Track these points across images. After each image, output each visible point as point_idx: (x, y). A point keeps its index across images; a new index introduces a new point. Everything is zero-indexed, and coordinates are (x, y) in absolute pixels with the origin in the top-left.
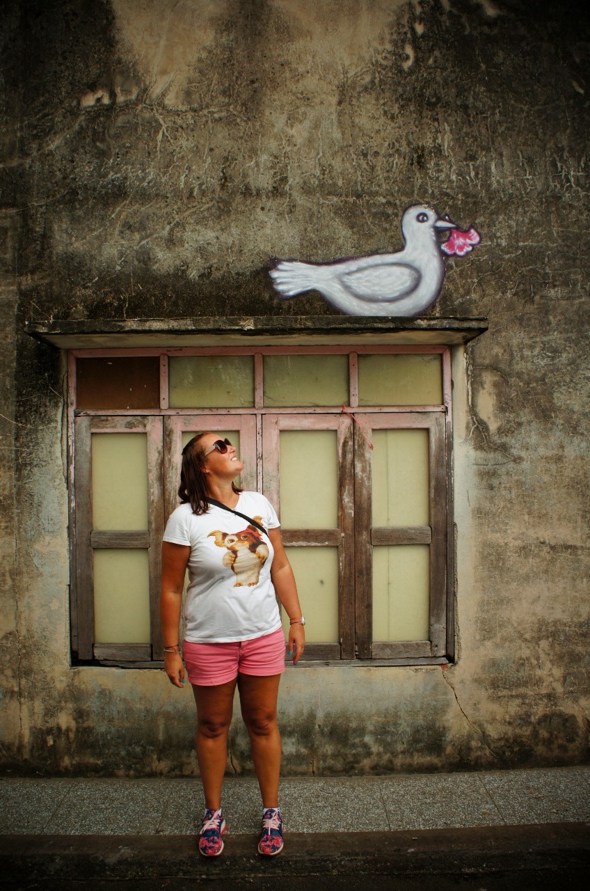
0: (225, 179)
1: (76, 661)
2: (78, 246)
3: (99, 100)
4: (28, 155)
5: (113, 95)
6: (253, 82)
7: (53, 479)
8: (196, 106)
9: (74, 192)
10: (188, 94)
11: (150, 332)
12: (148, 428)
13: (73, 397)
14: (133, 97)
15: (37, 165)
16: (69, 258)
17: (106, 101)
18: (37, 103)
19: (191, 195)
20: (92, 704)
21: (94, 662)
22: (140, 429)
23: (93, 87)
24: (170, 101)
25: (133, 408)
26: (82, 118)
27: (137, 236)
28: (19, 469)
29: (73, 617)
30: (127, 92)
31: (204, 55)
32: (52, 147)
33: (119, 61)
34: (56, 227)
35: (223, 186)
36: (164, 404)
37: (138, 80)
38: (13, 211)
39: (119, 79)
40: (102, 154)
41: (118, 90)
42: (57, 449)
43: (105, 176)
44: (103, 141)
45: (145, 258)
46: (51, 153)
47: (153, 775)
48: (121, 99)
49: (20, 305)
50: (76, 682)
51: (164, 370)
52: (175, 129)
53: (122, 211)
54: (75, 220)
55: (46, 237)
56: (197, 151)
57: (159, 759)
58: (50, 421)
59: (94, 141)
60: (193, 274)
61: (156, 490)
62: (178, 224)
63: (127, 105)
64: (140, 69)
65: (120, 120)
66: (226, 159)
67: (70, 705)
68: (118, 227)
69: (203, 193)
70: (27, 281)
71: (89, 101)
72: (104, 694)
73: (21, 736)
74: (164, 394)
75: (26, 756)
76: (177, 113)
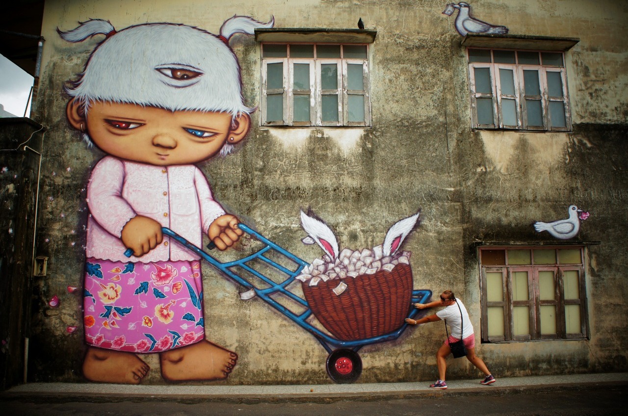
0: (520, 196)
1: (483, 341)
2: (480, 215)
3: (482, 170)
4: (462, 186)
5: (486, 168)
6: (525, 166)
7: (476, 286)
8: (510, 173)
9: (477, 199)
10: (507, 169)
11: (517, 245)
12: (503, 271)
13: (481, 261)
14: (492, 169)
15: (465, 190)
16: (477, 219)
17: (484, 170)
18: (463, 170)
19: (511, 201)
20: (488, 355)
21: (489, 342)
22: (500, 271)
23: (479, 165)
24: (502, 171)
25: (498, 265)
26: (477, 175)
27: (497, 213)
28: (465, 283)
29: (482, 327)
30: (490, 168)
31: (511, 157)
32: (469, 184)
33: (486, 158)
34: (472, 209)
35: (519, 198)
36: (507, 264)
37: (492, 164)
38: (459, 204)
39: (487, 163)
40: (484, 187)
41: (487, 167)
42: (477, 277)
43: (486, 194)
44: (484, 183)
45: (499, 220)
46: (469, 186)
47: (505, 377)
48: (488, 170)
49: (464, 233)
50: (483, 349)
51: (506, 253)
52: (505, 180)
53: (492, 205)
54: (478, 207)
55: (470, 212)
56: (511, 187)
57: (507, 372)
58: (474, 269)
59: (482, 183)
60: (513, 225)
61: (505, 289)
62: (508, 210)
63: (490, 172)
64: (493, 161)
65: (489, 176)
66: (520, 190)
67: (481, 356)
68: (491, 210)
69: (514, 200)
70: (465, 226)
71: (479, 170)
72: (491, 352)
73: (466, 367)
74: (507, 261)
75: (467, 373)
76: (505, 175)
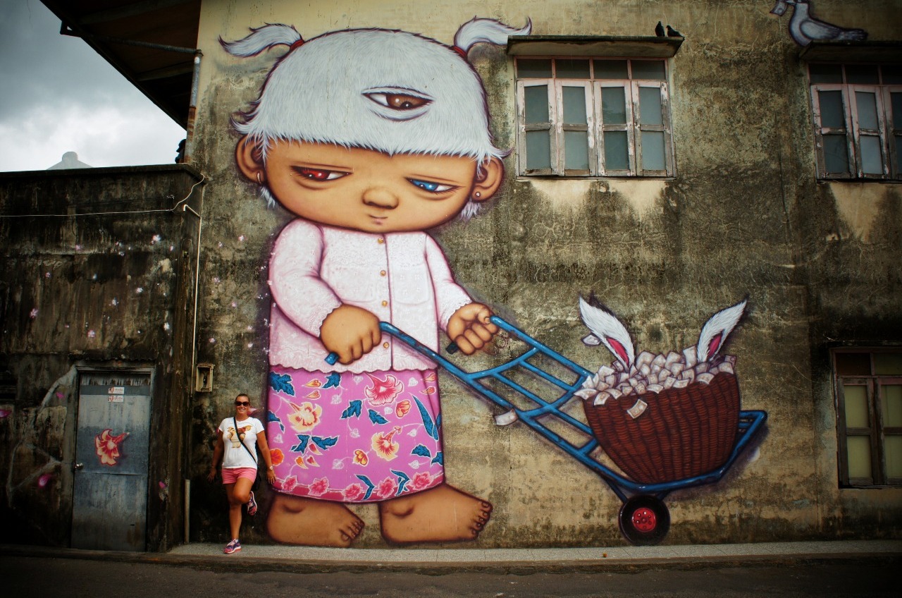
0: (890, 276)
1: (841, 485)
2: (832, 304)
3: (833, 238)
4: (806, 261)
5: (839, 236)
6: (896, 232)
7: (829, 406)
8: (874, 242)
9: (828, 280)
10: (870, 237)
12: (867, 384)
13: (835, 370)
14: (848, 237)
15: (810, 267)
16: (828, 309)
17: (836, 239)
18: (807, 238)
19: (876, 283)
20: (849, 505)
21: (850, 486)
22: (864, 384)
23: (830, 232)
24: (863, 239)
25: (860, 375)
26: (827, 246)
27: (856, 300)
28: (814, 401)
29: (840, 465)
30: (845, 235)
31: (875, 219)
32: (816, 258)
33: (840, 221)
34: (822, 295)
35: (889, 279)
36: (873, 373)
37: (849, 230)
38: (802, 287)
39: (840, 229)
40: (838, 263)
41: (841, 234)
42: (830, 392)
43: (840, 273)
44: (837, 257)
45: (861, 310)
46: (815, 261)
47: (877, 538)
48: (842, 238)
49: (810, 329)
50: (842, 496)
51: (872, 358)
52: (866, 253)
53: (849, 289)
54: (829, 292)
55: (818, 299)
56: (876, 263)
57: (880, 531)
58: (827, 380)
59: (833, 257)
60: (881, 317)
61: (872, 410)
62: (872, 296)
63: (846, 240)
64: (849, 224)
65: (844, 248)
66: (889, 267)
67: (840, 506)
68: (848, 295)
69: (881, 282)
70: (812, 318)
71: (829, 238)
72: (854, 500)
73: (818, 522)
74: (873, 369)
75: (820, 531)
76: (867, 246)
